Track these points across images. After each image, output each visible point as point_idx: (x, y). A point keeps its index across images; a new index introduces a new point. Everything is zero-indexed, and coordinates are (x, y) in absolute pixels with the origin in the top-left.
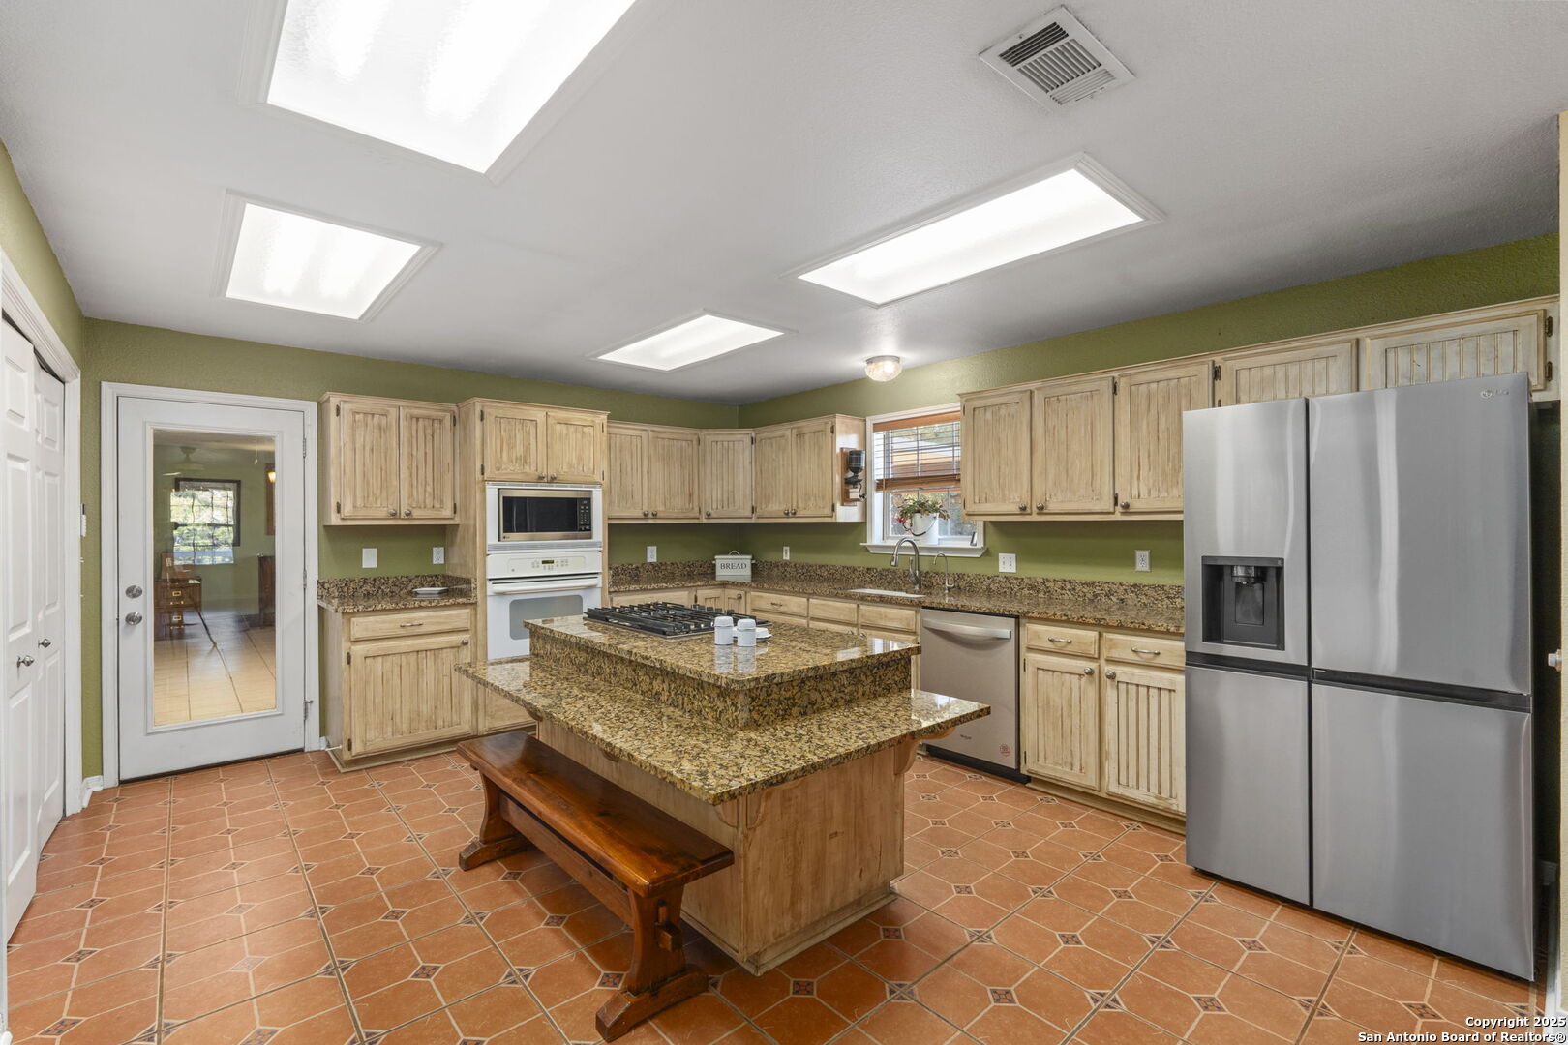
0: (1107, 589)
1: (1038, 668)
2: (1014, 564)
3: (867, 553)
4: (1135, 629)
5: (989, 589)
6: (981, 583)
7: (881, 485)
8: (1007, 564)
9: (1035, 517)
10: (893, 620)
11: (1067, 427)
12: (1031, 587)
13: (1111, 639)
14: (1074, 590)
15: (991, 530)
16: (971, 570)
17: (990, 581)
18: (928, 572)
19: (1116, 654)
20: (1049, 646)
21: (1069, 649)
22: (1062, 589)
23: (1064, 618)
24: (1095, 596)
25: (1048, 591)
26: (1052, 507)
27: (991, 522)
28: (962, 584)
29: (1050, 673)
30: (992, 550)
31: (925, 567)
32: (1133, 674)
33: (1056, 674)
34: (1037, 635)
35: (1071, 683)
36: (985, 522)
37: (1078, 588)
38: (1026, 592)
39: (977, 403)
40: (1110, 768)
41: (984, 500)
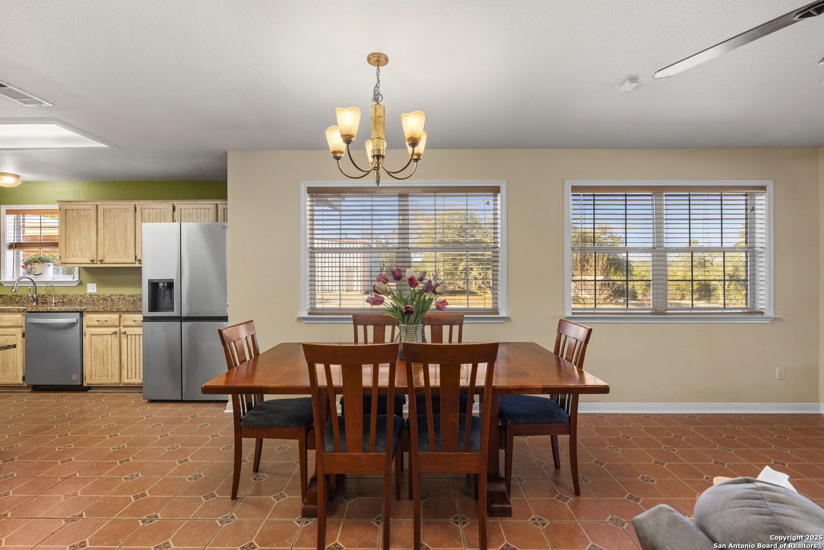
0: (140, 297)
1: (91, 335)
2: (95, 288)
3: (1, 287)
4: (133, 311)
5: (81, 301)
6: (77, 299)
7: (11, 246)
8: (92, 288)
9: (99, 265)
10: (7, 321)
11: (114, 224)
12: (104, 299)
13: (124, 317)
14: (125, 299)
15: (83, 271)
16: (71, 293)
17: (81, 298)
18: (43, 295)
19: (126, 323)
20: (97, 323)
21: (106, 324)
22: (119, 299)
23: (103, 310)
24: (134, 301)
25: (112, 300)
26: (107, 260)
27: (83, 267)
28: (65, 300)
29: (98, 336)
30: (83, 282)
31: (41, 292)
32: (133, 331)
33: (100, 336)
34: (91, 319)
35: (107, 339)
36: (79, 268)
37: (127, 298)
38: (101, 301)
39: (68, 207)
40: (124, 372)
41: (72, 256)
